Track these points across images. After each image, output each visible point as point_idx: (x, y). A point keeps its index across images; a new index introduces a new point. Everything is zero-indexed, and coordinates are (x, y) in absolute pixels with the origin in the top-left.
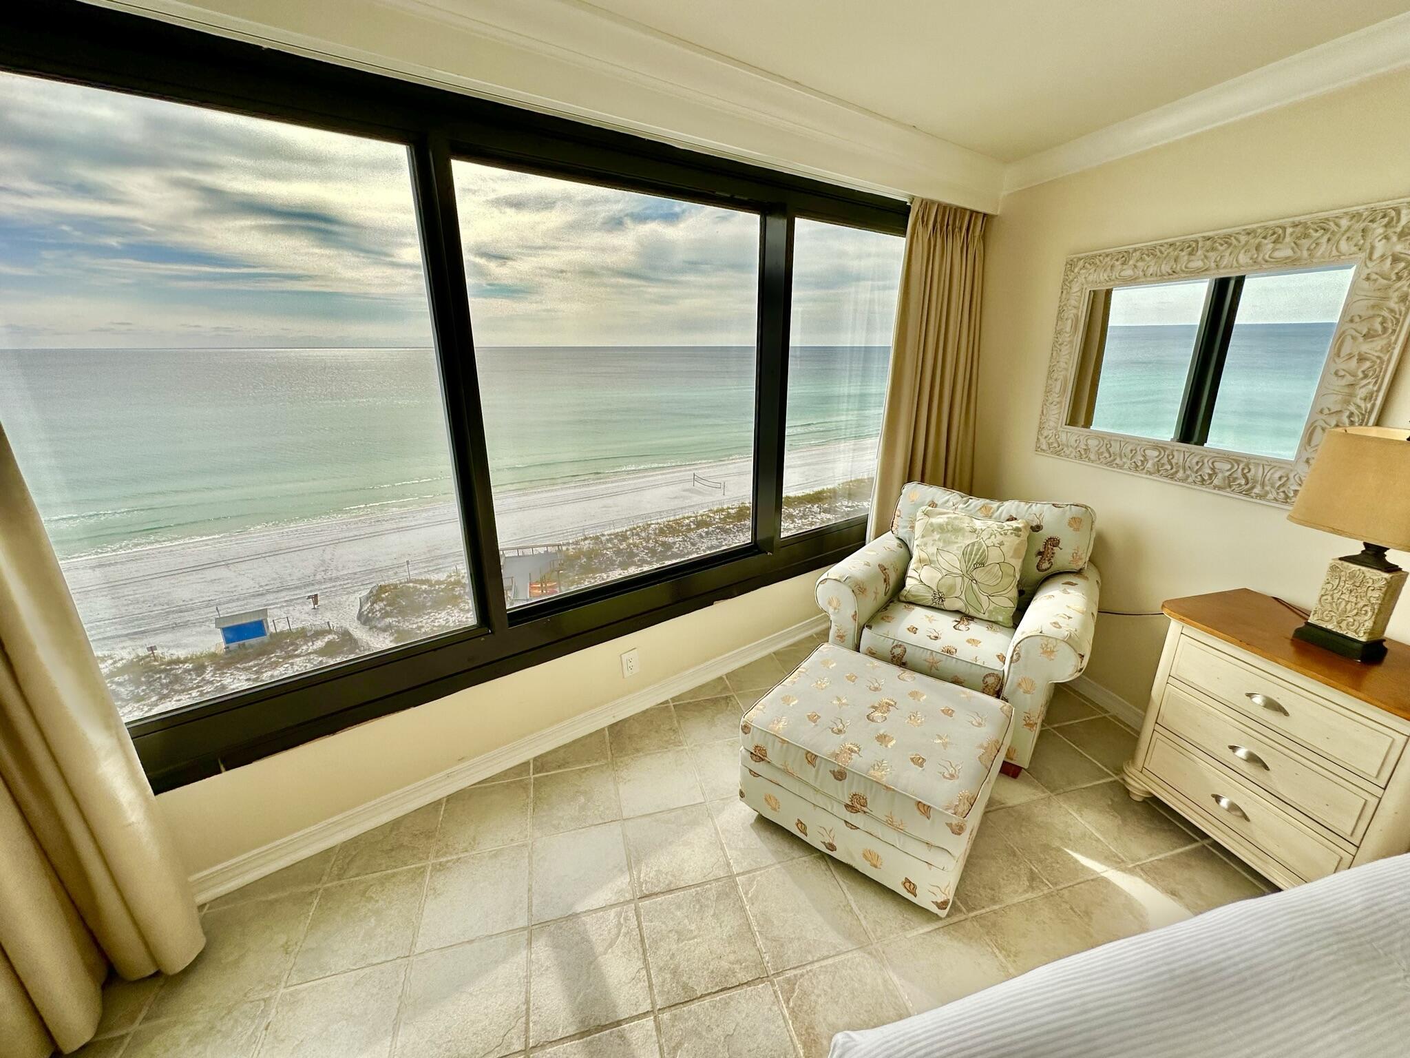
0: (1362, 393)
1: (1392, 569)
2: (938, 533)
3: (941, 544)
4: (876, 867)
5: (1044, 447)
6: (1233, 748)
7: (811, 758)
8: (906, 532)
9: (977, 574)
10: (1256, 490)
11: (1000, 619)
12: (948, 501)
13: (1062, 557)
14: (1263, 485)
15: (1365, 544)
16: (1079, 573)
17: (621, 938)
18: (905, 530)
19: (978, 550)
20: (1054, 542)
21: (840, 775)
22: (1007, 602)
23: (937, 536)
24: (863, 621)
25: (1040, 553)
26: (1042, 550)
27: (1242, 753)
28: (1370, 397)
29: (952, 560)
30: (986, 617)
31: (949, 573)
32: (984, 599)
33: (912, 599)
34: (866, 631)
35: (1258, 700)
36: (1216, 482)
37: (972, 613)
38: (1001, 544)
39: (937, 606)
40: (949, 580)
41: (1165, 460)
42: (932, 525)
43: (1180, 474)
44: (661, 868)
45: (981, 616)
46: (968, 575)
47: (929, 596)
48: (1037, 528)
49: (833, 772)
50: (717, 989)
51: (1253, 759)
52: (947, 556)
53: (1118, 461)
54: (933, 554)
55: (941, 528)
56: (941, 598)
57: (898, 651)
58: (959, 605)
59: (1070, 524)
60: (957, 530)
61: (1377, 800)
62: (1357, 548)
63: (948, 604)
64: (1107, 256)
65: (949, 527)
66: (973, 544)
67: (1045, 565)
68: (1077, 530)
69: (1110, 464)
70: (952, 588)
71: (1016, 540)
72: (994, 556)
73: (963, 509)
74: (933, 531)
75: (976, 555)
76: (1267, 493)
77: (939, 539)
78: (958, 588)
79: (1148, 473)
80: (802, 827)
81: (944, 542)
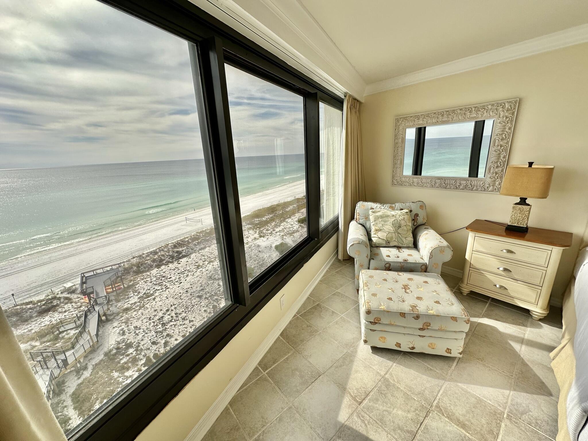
1: (528, 205)
2: (381, 218)
3: (383, 223)
4: (433, 348)
6: (498, 268)
7: (403, 315)
8: (364, 221)
9: (399, 231)
10: (474, 188)
11: (410, 245)
12: (377, 206)
13: (420, 219)
14: (477, 186)
15: (520, 198)
16: (426, 224)
17: (368, 426)
18: (363, 220)
19: (397, 222)
20: (417, 215)
21: (417, 317)
22: (411, 239)
23: (381, 220)
24: (369, 256)
25: (414, 220)
26: (414, 218)
27: (501, 269)
29: (389, 227)
30: (405, 246)
31: (389, 233)
32: (404, 240)
33: (378, 245)
34: (371, 262)
35: (505, 251)
36: (461, 187)
37: (400, 245)
38: (404, 218)
39: (387, 246)
40: (390, 235)
42: (377, 216)
43: (448, 187)
44: (356, 387)
45: (404, 246)
46: (396, 232)
47: (384, 242)
48: (411, 211)
49: (414, 317)
50: (419, 425)
51: (505, 270)
52: (387, 227)
54: (381, 227)
55: (382, 217)
56: (388, 242)
57: (387, 265)
58: (396, 244)
59: (420, 208)
60: (388, 216)
61: (545, 271)
62: (518, 200)
63: (391, 244)
64: (411, 117)
65: (384, 216)
66: (395, 220)
67: (415, 224)
68: (422, 210)
70: (392, 238)
71: (408, 216)
72: (403, 222)
73: (383, 208)
74: (378, 218)
75: (397, 224)
76: (478, 189)
77: (382, 221)
78: (394, 237)
79: (437, 187)
80: (398, 345)
81: (384, 221)
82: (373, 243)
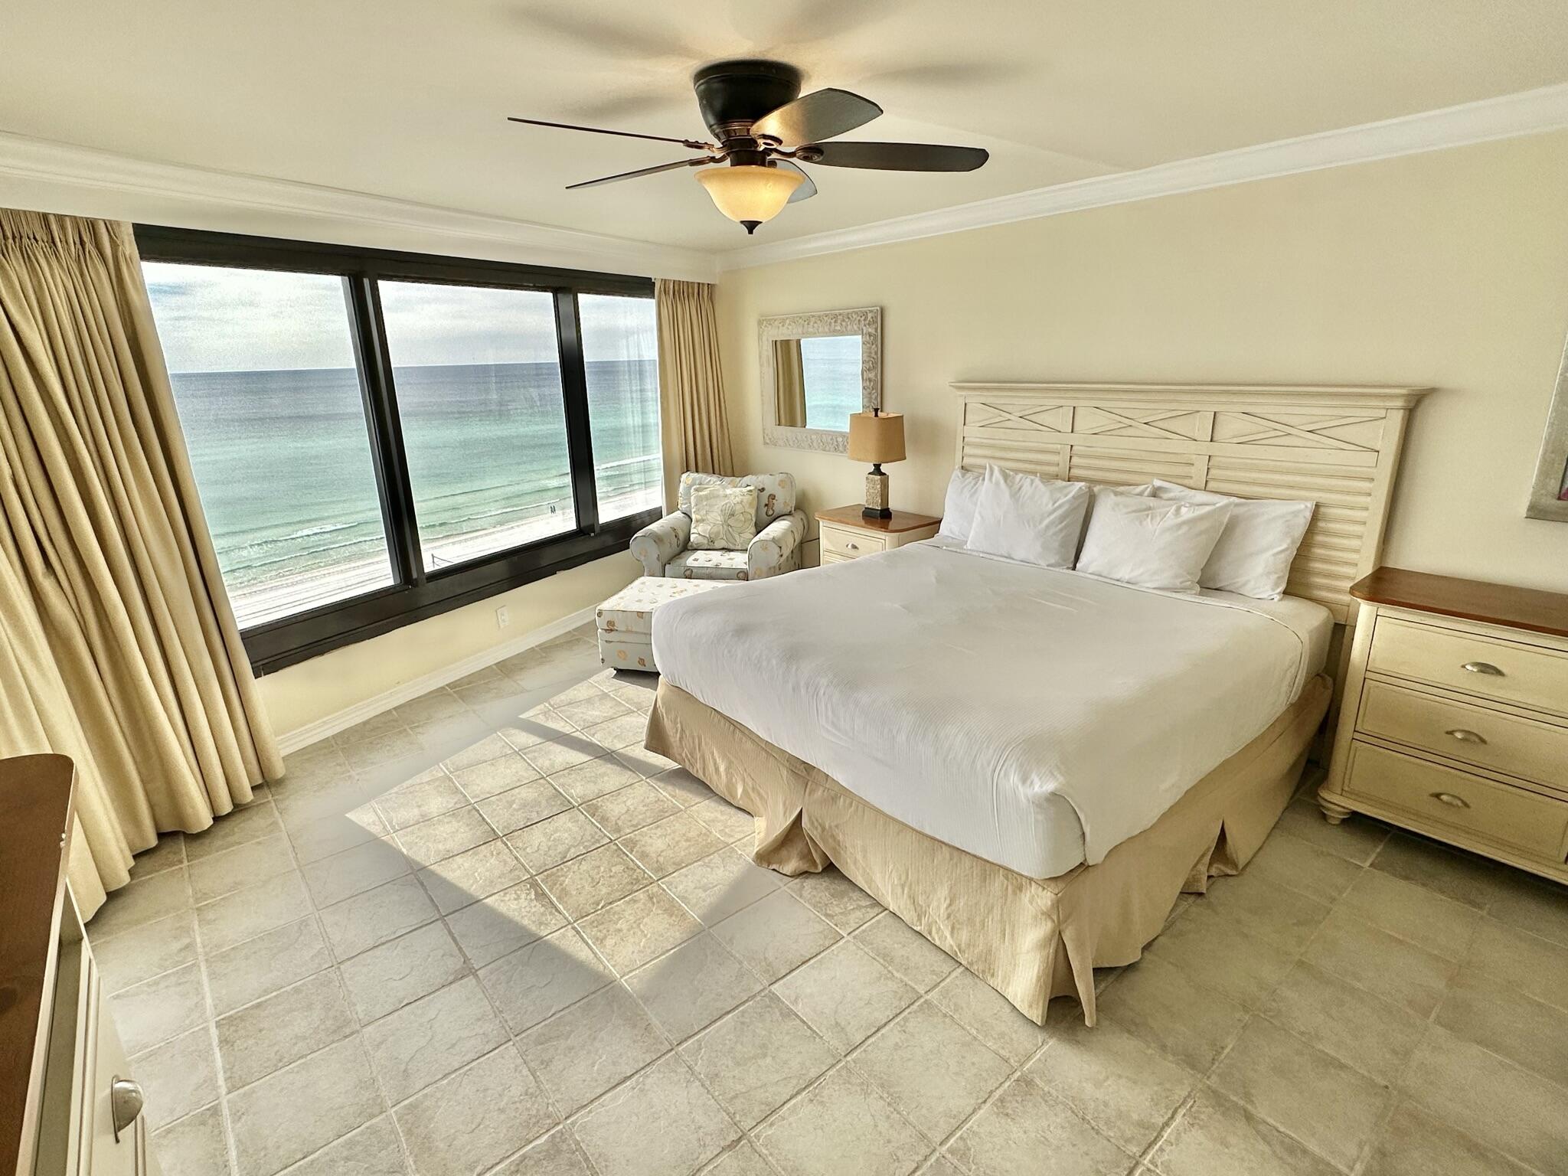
0: (874, 397)
1: (883, 474)
2: (705, 501)
3: (708, 508)
5: (768, 441)
9: (731, 522)
12: (711, 481)
13: (779, 506)
16: (790, 514)
18: (685, 505)
19: (730, 507)
20: (772, 497)
23: (704, 503)
24: (665, 560)
25: (766, 505)
26: (766, 503)
28: (876, 398)
29: (716, 517)
31: (715, 524)
32: (737, 536)
33: (695, 546)
34: (667, 566)
35: (850, 546)
36: (840, 449)
37: (731, 546)
38: (742, 502)
39: (709, 548)
40: (715, 529)
42: (700, 497)
43: (827, 448)
45: (737, 548)
46: (726, 524)
47: (706, 542)
48: (763, 490)
52: (713, 515)
54: (704, 516)
55: (707, 498)
56: (712, 542)
57: (688, 572)
58: (723, 544)
59: (779, 485)
60: (717, 498)
63: (717, 545)
65: (712, 496)
66: (726, 504)
67: (770, 512)
68: (784, 488)
69: (798, 447)
70: (718, 533)
71: (751, 498)
72: (739, 509)
73: (719, 484)
74: (702, 501)
75: (729, 510)
77: (706, 505)
78: (722, 532)
81: (711, 505)
82: (690, 544)
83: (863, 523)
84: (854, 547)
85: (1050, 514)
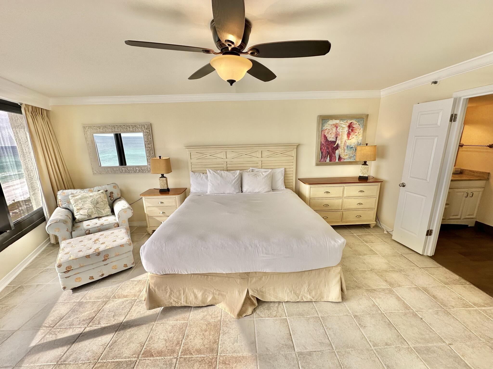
0: (151, 153)
1: (165, 177)
2: (80, 200)
3: (83, 203)
4: (116, 269)
6: (160, 213)
7: (88, 256)
8: (66, 205)
9: (97, 206)
10: (144, 171)
11: (109, 214)
12: (77, 192)
13: (115, 196)
14: (145, 170)
15: (161, 174)
16: (120, 198)
19: (95, 200)
20: (112, 193)
21: (99, 254)
22: (108, 210)
23: (80, 201)
24: (70, 230)
25: (110, 196)
27: (161, 213)
28: (152, 153)
29: (88, 205)
30: (105, 215)
31: (89, 209)
32: (103, 211)
33: (81, 220)
34: (72, 233)
35: (160, 203)
36: (137, 172)
37: (101, 216)
38: (100, 197)
39: (90, 219)
40: (90, 211)
41: (126, 170)
42: (77, 199)
43: (130, 172)
45: (104, 215)
46: (95, 207)
47: (86, 217)
48: (106, 191)
51: (163, 213)
52: (86, 205)
53: (116, 172)
54: (81, 206)
55: (81, 199)
56: (90, 216)
57: (87, 232)
58: (96, 215)
59: (113, 188)
60: (86, 197)
62: (161, 176)
63: (93, 217)
65: (83, 197)
66: (93, 199)
67: (112, 199)
68: (116, 189)
69: (115, 173)
70: (92, 212)
71: (104, 195)
72: (100, 200)
73: (83, 192)
74: (78, 200)
75: (95, 201)
76: (146, 171)
77: (81, 202)
78: (94, 211)
79: (124, 173)
80: (92, 278)
81: (83, 202)
82: (76, 220)
83: (159, 194)
84: (162, 203)
85: (234, 179)
